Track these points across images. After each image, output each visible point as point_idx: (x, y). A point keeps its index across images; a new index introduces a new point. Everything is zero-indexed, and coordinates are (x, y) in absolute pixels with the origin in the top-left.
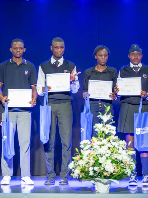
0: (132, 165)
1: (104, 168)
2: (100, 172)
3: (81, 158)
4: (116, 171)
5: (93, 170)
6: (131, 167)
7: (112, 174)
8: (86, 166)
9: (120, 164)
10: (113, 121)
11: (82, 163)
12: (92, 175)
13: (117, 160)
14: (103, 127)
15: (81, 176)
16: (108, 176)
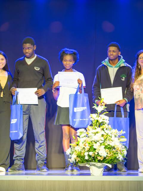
0: (123, 151)
1: (98, 153)
2: (94, 156)
3: (77, 145)
4: (109, 155)
5: (88, 155)
7: (105, 158)
8: (82, 152)
9: (112, 149)
11: (78, 149)
12: (87, 159)
13: (110, 146)
14: (97, 117)
15: (77, 161)
16: (102, 160)
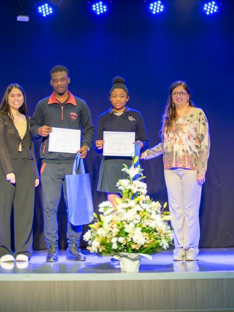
0: (168, 235)
1: (132, 239)
2: (126, 244)
3: (101, 226)
4: (148, 242)
5: (117, 242)
6: (167, 237)
7: (142, 246)
8: (108, 237)
9: (153, 233)
10: (142, 175)
11: (102, 232)
12: (115, 249)
13: (149, 228)
14: (130, 184)
15: (101, 250)
16: (138, 249)
